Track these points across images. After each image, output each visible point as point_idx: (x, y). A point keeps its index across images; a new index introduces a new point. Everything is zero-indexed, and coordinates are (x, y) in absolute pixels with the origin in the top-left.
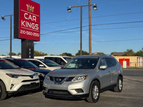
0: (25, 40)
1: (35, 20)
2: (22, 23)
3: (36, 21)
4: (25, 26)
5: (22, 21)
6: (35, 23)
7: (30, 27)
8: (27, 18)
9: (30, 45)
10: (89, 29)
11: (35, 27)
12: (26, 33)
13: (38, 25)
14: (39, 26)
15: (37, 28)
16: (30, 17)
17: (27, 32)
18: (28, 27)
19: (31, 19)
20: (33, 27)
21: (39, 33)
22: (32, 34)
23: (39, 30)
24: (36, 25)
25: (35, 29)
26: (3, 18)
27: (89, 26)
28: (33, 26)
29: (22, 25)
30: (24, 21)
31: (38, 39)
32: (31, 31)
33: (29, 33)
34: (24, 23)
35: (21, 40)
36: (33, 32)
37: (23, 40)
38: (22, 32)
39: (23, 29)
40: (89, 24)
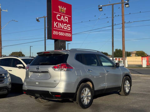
0: (58, 40)
1: (67, 20)
2: (55, 24)
3: (68, 22)
4: (57, 27)
5: (54, 22)
6: (67, 24)
7: (63, 28)
8: (59, 20)
9: (62, 45)
10: (123, 27)
11: (67, 28)
12: (58, 34)
13: (69, 25)
14: (71, 27)
15: (69, 28)
16: (62, 18)
17: (59, 32)
18: (60, 28)
19: (63, 20)
20: (65, 28)
21: (71, 33)
22: (64, 34)
23: (71, 30)
24: (68, 25)
25: (67, 30)
26: (37, 20)
27: (122, 24)
28: (65, 26)
29: (55, 26)
30: (57, 23)
31: (70, 39)
32: (63, 32)
33: (61, 34)
34: (56, 24)
35: (54, 40)
36: (65, 32)
37: (56, 41)
38: (55, 33)
39: (56, 30)
40: (122, 21)
